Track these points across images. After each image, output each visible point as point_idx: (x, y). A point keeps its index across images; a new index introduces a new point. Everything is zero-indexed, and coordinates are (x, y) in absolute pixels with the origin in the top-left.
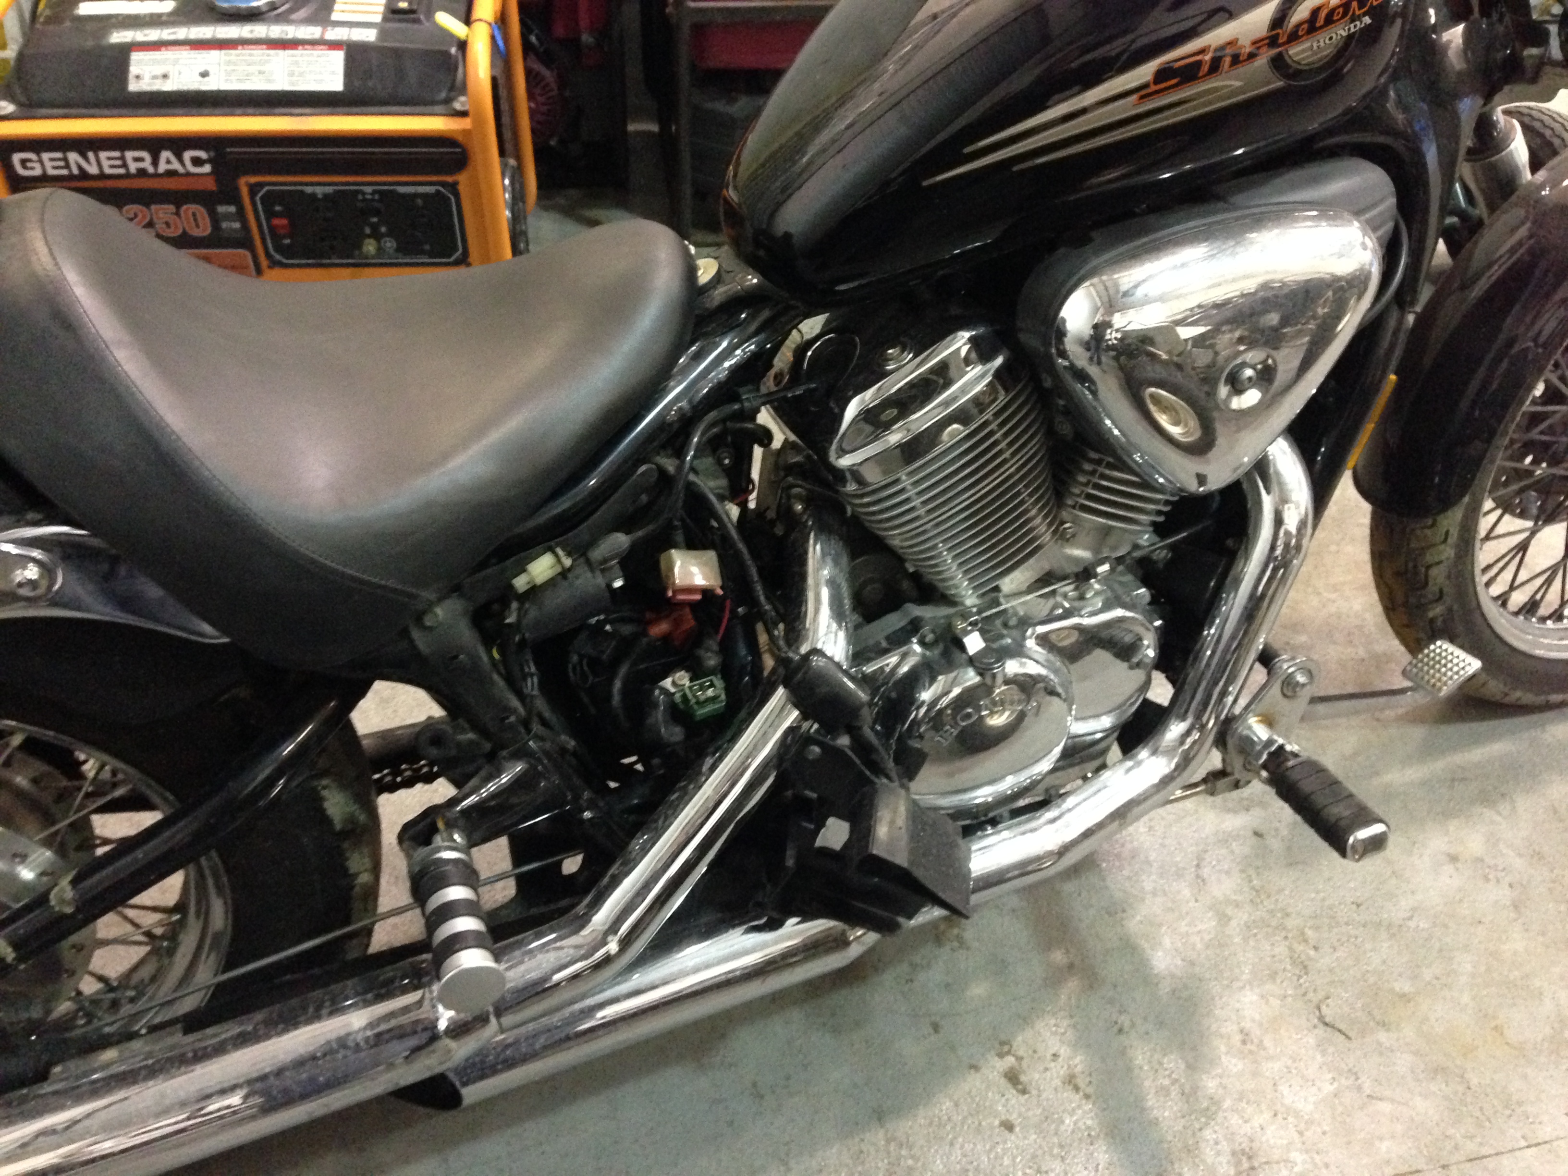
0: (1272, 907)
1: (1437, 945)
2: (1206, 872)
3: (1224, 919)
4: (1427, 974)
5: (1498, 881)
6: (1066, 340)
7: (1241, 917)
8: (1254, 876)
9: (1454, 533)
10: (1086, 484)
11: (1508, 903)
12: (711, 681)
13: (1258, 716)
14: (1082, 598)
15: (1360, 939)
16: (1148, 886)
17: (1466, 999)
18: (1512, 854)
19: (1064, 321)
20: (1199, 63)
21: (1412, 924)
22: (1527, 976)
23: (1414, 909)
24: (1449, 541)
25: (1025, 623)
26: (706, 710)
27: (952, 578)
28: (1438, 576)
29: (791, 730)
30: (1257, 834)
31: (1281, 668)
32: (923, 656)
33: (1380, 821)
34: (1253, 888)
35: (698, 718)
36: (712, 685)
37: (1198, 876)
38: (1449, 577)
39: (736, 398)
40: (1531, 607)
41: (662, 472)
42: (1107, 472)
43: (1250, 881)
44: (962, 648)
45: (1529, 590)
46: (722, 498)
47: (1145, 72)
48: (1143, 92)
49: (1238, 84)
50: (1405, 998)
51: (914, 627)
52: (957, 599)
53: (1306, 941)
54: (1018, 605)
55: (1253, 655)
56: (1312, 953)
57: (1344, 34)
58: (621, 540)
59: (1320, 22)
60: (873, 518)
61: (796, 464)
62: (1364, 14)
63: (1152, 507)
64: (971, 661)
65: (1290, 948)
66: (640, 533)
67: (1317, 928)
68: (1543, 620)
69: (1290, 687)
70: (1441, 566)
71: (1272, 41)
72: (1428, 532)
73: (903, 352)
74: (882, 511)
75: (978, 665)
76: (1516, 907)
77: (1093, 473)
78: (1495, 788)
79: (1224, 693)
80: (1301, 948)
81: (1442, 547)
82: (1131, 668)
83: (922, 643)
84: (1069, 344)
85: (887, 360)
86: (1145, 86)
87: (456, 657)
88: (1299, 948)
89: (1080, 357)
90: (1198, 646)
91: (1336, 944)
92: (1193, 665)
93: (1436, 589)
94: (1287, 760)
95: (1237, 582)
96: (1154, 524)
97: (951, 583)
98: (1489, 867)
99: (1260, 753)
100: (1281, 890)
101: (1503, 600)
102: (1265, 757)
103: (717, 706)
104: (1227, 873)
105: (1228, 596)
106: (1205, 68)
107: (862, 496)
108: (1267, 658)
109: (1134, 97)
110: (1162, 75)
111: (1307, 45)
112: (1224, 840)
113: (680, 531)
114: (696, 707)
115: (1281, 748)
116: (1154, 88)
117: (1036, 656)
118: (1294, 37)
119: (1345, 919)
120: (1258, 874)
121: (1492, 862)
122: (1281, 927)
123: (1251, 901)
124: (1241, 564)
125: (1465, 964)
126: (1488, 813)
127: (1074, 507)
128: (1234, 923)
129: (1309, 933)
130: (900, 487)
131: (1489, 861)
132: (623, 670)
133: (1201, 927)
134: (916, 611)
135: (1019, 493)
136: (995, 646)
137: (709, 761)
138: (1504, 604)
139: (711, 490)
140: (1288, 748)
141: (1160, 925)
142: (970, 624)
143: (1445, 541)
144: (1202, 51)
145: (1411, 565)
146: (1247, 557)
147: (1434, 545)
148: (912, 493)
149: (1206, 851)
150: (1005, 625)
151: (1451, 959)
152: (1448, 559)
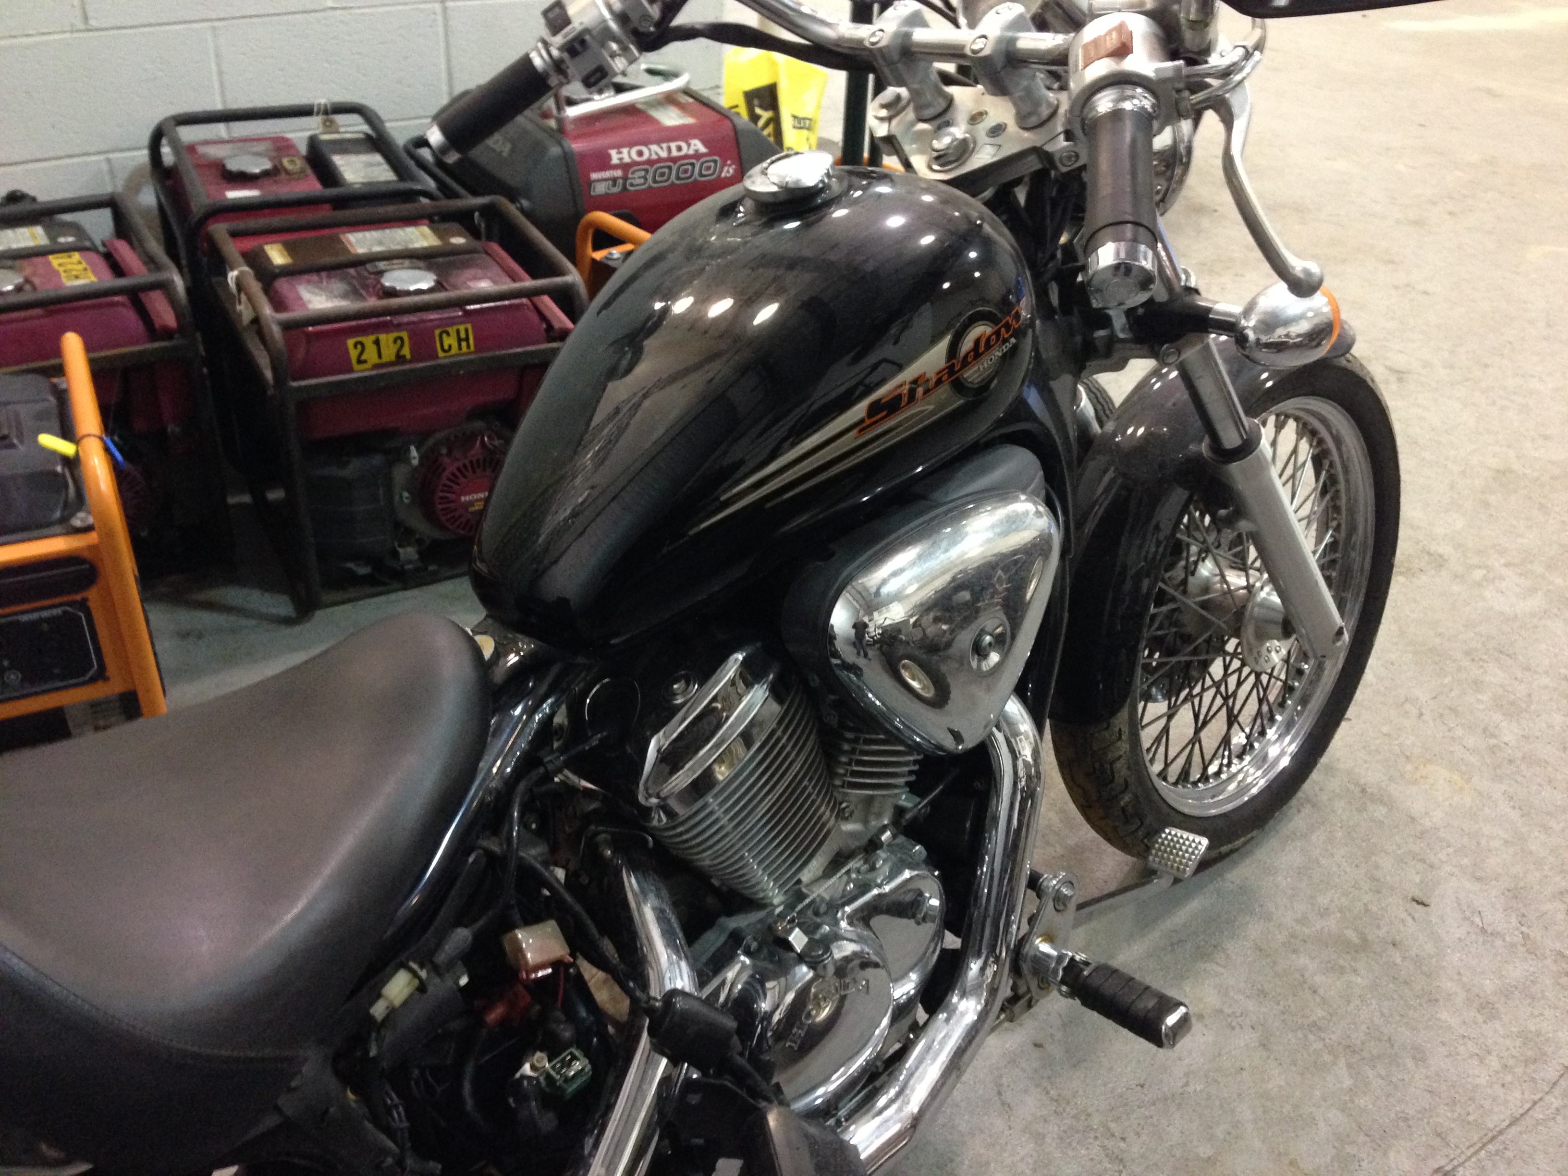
0: (1075, 1111)
1: (1217, 1103)
2: (1008, 1096)
3: (1039, 1138)
4: (1219, 1132)
5: (1242, 1028)
6: (836, 643)
7: (1053, 1129)
8: (1049, 1087)
9: (1125, 729)
10: (850, 764)
11: (1257, 1044)
12: (571, 1054)
13: (1041, 936)
14: (873, 868)
15: (1155, 1119)
16: (964, 1127)
17: (1257, 1144)
18: (1242, 997)
19: (832, 626)
20: (900, 396)
21: (1190, 1089)
22: (1296, 1107)
23: (1187, 1075)
24: (1123, 737)
25: (834, 906)
26: (575, 1086)
27: (758, 883)
28: (1121, 768)
29: (665, 1081)
30: (1036, 1045)
31: (1048, 887)
32: (754, 966)
33: (1181, 1004)
34: (1052, 1099)
35: (568, 1097)
36: (574, 1058)
37: (1003, 1104)
38: (1129, 768)
39: (540, 762)
40: (1184, 776)
41: (489, 854)
42: (866, 748)
43: (1048, 1093)
44: (789, 947)
45: (1181, 761)
46: (546, 864)
47: (859, 410)
48: (861, 427)
49: (931, 407)
50: (1211, 1161)
51: (736, 940)
52: (768, 901)
53: (1113, 1135)
54: (824, 891)
55: (1024, 882)
56: (1122, 1145)
57: (1000, 354)
58: (462, 936)
59: (982, 348)
60: (687, 845)
61: (595, 811)
62: (1011, 336)
63: (906, 769)
64: (801, 958)
65: (1104, 1147)
66: (480, 923)
67: (1117, 1119)
68: (1195, 784)
69: (1060, 901)
70: (1122, 761)
71: (950, 370)
72: (1106, 734)
73: (688, 684)
74: (695, 837)
75: (807, 959)
76: (1264, 1045)
77: (853, 751)
78: (1206, 942)
79: (1008, 924)
80: (1112, 1143)
81: (1119, 743)
82: (918, 923)
83: (748, 953)
84: (839, 645)
85: (674, 695)
86: (862, 421)
87: (326, 1112)
88: (1110, 1144)
89: (849, 654)
90: (975, 887)
91: (1139, 1130)
92: (975, 905)
93: (1122, 781)
94: (1082, 970)
95: (995, 819)
96: (908, 784)
97: (759, 887)
98: (1229, 1016)
99: (1055, 971)
100: (1075, 1094)
101: (1163, 775)
102: (1061, 973)
103: (584, 1079)
104: (1026, 1091)
105: (991, 834)
106: (905, 400)
107: (674, 828)
108: (1034, 882)
109: (854, 432)
110: (874, 409)
111: (976, 368)
112: (1012, 1060)
113: (516, 910)
114: (565, 1086)
115: (1072, 959)
116: (868, 422)
117: (849, 936)
118: (965, 363)
119: (1137, 1103)
120: (1052, 1084)
121: (1229, 1011)
122: (1089, 1128)
123: (1055, 1112)
124: (995, 802)
125: (1245, 1112)
126: (1210, 966)
127: (843, 786)
128: (1048, 1140)
129: (1112, 1125)
130: (707, 811)
131: (1227, 1010)
132: (469, 1070)
133: (1022, 1153)
134: (735, 923)
135: (805, 788)
136: (817, 936)
137: (589, 1142)
138: (1165, 779)
139: (535, 858)
140: (1078, 958)
141: (988, 1164)
142: (789, 922)
143: (1120, 738)
144: (901, 386)
145: (1097, 765)
146: (998, 795)
147: (1114, 743)
148: (719, 813)
149: (1001, 1076)
150: (817, 914)
151: (1233, 1111)
152: (1125, 753)
